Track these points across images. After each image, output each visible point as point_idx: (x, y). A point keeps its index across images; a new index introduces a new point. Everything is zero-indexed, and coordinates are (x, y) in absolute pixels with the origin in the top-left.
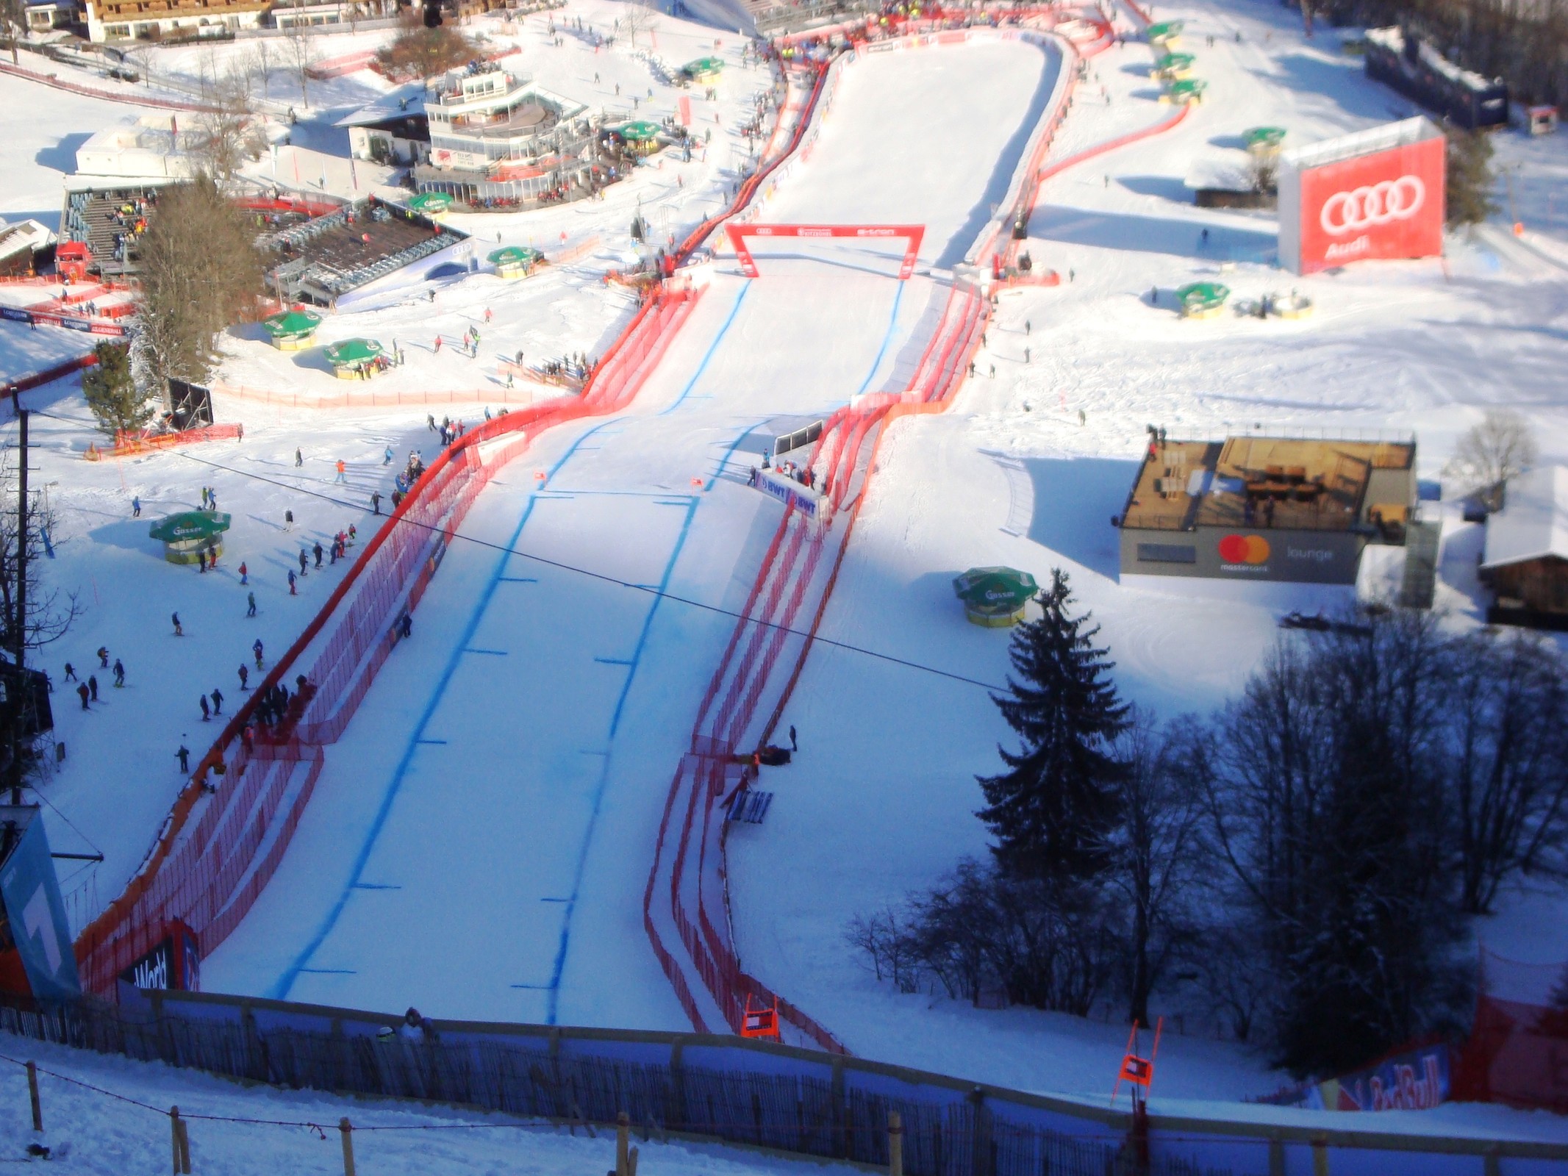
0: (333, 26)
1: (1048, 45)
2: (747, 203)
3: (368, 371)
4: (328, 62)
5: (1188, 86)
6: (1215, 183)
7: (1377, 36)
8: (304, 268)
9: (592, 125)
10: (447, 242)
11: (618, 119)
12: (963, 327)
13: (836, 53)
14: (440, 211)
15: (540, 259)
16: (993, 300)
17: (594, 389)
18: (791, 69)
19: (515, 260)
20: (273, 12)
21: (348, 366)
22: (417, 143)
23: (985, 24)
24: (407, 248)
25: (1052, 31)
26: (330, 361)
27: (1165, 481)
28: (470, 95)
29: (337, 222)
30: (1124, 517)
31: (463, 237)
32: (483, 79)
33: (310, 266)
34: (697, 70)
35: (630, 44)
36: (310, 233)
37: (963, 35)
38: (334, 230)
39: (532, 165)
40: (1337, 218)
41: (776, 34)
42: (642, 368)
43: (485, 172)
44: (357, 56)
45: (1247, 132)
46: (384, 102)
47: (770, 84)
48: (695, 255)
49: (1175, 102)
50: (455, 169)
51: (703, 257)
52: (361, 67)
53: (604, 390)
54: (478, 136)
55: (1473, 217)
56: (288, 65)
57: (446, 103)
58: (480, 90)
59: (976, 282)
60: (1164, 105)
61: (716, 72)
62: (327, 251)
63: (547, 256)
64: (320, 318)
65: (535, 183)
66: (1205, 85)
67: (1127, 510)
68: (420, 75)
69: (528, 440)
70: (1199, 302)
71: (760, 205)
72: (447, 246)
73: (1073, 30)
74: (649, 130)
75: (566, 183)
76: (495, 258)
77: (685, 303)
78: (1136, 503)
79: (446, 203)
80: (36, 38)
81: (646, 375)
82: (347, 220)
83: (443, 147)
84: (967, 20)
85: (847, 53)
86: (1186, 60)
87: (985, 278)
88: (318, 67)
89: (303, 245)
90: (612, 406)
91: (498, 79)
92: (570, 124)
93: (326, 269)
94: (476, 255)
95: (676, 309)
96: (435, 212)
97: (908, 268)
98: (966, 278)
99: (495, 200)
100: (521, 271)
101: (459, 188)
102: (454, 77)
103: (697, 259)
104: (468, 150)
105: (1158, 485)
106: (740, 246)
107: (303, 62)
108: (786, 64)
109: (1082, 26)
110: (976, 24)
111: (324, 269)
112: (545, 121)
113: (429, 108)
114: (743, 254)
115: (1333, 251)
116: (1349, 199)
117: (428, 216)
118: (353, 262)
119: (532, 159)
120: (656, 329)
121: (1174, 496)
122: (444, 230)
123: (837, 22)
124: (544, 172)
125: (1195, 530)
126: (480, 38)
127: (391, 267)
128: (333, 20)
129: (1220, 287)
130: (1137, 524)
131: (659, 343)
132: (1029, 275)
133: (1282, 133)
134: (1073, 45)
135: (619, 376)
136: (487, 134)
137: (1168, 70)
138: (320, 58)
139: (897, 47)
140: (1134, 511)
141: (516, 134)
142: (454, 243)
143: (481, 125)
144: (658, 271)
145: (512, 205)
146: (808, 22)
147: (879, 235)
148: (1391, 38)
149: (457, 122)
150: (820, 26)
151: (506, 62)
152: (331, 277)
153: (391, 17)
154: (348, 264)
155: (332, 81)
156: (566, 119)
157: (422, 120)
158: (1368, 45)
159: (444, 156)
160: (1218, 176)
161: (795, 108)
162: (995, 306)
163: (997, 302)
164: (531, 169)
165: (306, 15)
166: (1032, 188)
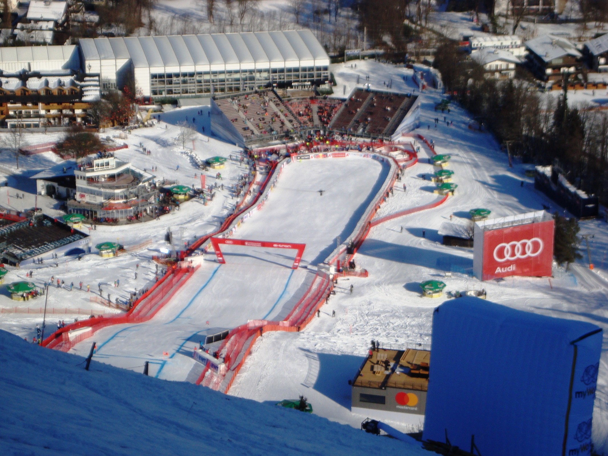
0: (36, 129)
1: (385, 161)
2: (227, 228)
3: (28, 297)
4: (31, 147)
5: (448, 186)
6: (451, 233)
7: (540, 169)
8: (6, 247)
9: (157, 185)
10: (78, 238)
11: (170, 183)
12: (318, 293)
13: (282, 158)
14: (78, 223)
15: (121, 248)
16: (335, 281)
17: (135, 311)
18: (259, 165)
19: (109, 249)
20: (7, 120)
21: (18, 294)
22: (70, 189)
23: (356, 149)
24: (58, 240)
25: (388, 155)
26: (10, 291)
27: (376, 366)
28: (97, 168)
29: (25, 225)
30: (355, 381)
31: (85, 236)
32: (105, 160)
33: (9, 246)
34: (213, 162)
35: (182, 147)
36: (11, 230)
37: (345, 154)
38: (22, 229)
39: (125, 203)
40: (501, 254)
41: (255, 148)
42: (160, 303)
43: (102, 205)
44: (46, 144)
45: (472, 210)
46: (56, 168)
47: (247, 171)
48: (196, 251)
49: (441, 194)
50: (87, 203)
51: (200, 253)
52: (47, 150)
53: (140, 311)
54: (99, 187)
55: (569, 260)
56: (10, 147)
57: (85, 170)
58: (102, 165)
59: (328, 273)
60: (436, 195)
61: (222, 164)
62: (18, 239)
63: (125, 247)
64: (7, 271)
65: (126, 212)
66: (456, 186)
67: (356, 377)
68: (75, 156)
69: (93, 332)
70: (430, 289)
71: (234, 229)
72: (77, 240)
73: (398, 155)
74: (185, 190)
75: (141, 212)
76: (100, 247)
77: (187, 274)
78: (361, 375)
79: (81, 219)
81: (162, 306)
82: (29, 225)
83: (82, 191)
84: (347, 147)
85: (287, 159)
86: (449, 174)
87: (332, 270)
88: (25, 149)
89: (6, 235)
90: (141, 319)
91: (112, 161)
92: (146, 184)
93: (17, 248)
94: (90, 245)
95: (182, 277)
96: (75, 223)
97: (297, 264)
98: (323, 270)
99: (105, 219)
100: (111, 254)
101: (88, 211)
102: (90, 158)
103: (197, 253)
104: (94, 194)
105: (372, 368)
106: (217, 248)
107: (17, 146)
108: (256, 162)
109: (402, 154)
110: (352, 149)
111: (16, 248)
112: (133, 183)
113: (77, 173)
114: (218, 252)
115: (499, 270)
116: (508, 246)
117: (70, 225)
118: (31, 245)
119: (125, 200)
120: (170, 285)
121: (379, 373)
122: (76, 232)
123: (284, 143)
124: (130, 207)
125: (385, 389)
126: (108, 139)
127: (49, 248)
128: (36, 126)
129: (442, 283)
130: (360, 384)
131: (170, 292)
132: (354, 271)
133: (489, 212)
134: (396, 162)
135: (149, 306)
136: (104, 187)
137: (440, 178)
138: (27, 145)
139: (312, 157)
140: (360, 378)
141: (118, 188)
142: (81, 238)
143: (102, 182)
144: (177, 258)
145: (114, 222)
146: (271, 142)
147: (284, 247)
148: (547, 170)
149: (91, 180)
150: (277, 145)
151: (117, 152)
152: (19, 252)
153: (65, 126)
154: (28, 246)
155: (31, 156)
156: (144, 182)
157: (73, 178)
158: (536, 172)
159: (82, 196)
160: (454, 231)
161: (258, 184)
162: (335, 285)
163: (336, 283)
164: (124, 205)
165: (23, 123)
166: (366, 230)
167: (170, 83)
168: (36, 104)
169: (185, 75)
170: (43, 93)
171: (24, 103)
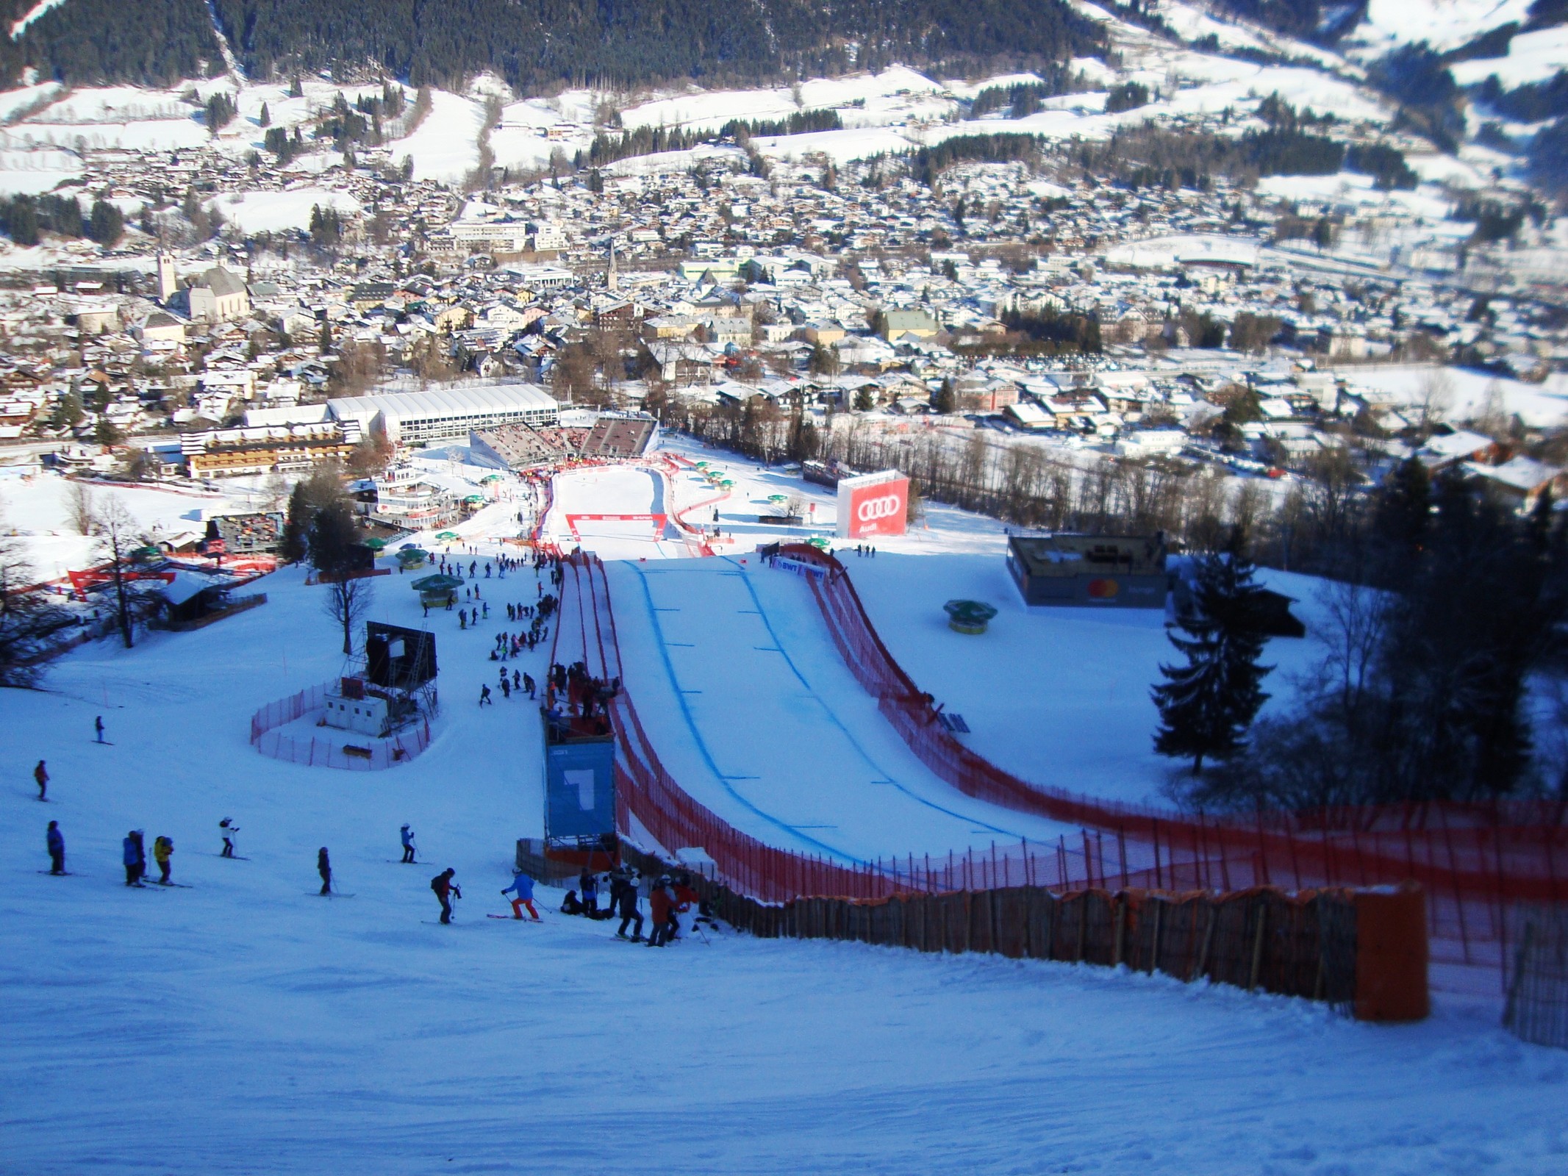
1: (650, 471)
9: (453, 496)
11: (461, 496)
23: (616, 464)
25: (649, 467)
28: (398, 478)
34: (489, 480)
39: (429, 511)
41: (518, 469)
43: (406, 515)
49: (724, 489)
54: (403, 497)
58: (403, 476)
60: (718, 490)
61: (496, 482)
66: (732, 482)
73: (658, 466)
74: (480, 498)
78: (1029, 565)
80: (166, 478)
83: (384, 503)
85: (556, 474)
104: (397, 504)
109: (662, 465)
110: (612, 464)
113: (378, 485)
115: (863, 529)
116: (869, 503)
119: (428, 508)
125: (1075, 577)
130: (1040, 574)
134: (661, 470)
136: (407, 496)
137: (712, 479)
143: (403, 493)
146: (532, 465)
147: (644, 519)
149: (392, 491)
157: (372, 493)
167: (417, 428)
168: (302, 449)
169: (430, 421)
170: (309, 439)
171: (292, 449)
